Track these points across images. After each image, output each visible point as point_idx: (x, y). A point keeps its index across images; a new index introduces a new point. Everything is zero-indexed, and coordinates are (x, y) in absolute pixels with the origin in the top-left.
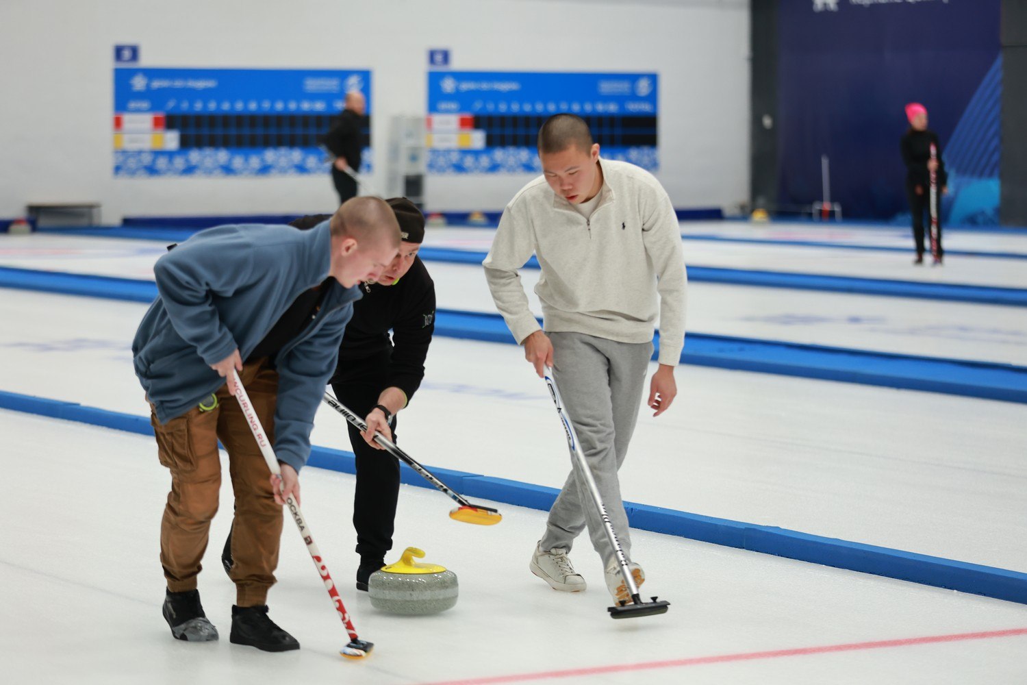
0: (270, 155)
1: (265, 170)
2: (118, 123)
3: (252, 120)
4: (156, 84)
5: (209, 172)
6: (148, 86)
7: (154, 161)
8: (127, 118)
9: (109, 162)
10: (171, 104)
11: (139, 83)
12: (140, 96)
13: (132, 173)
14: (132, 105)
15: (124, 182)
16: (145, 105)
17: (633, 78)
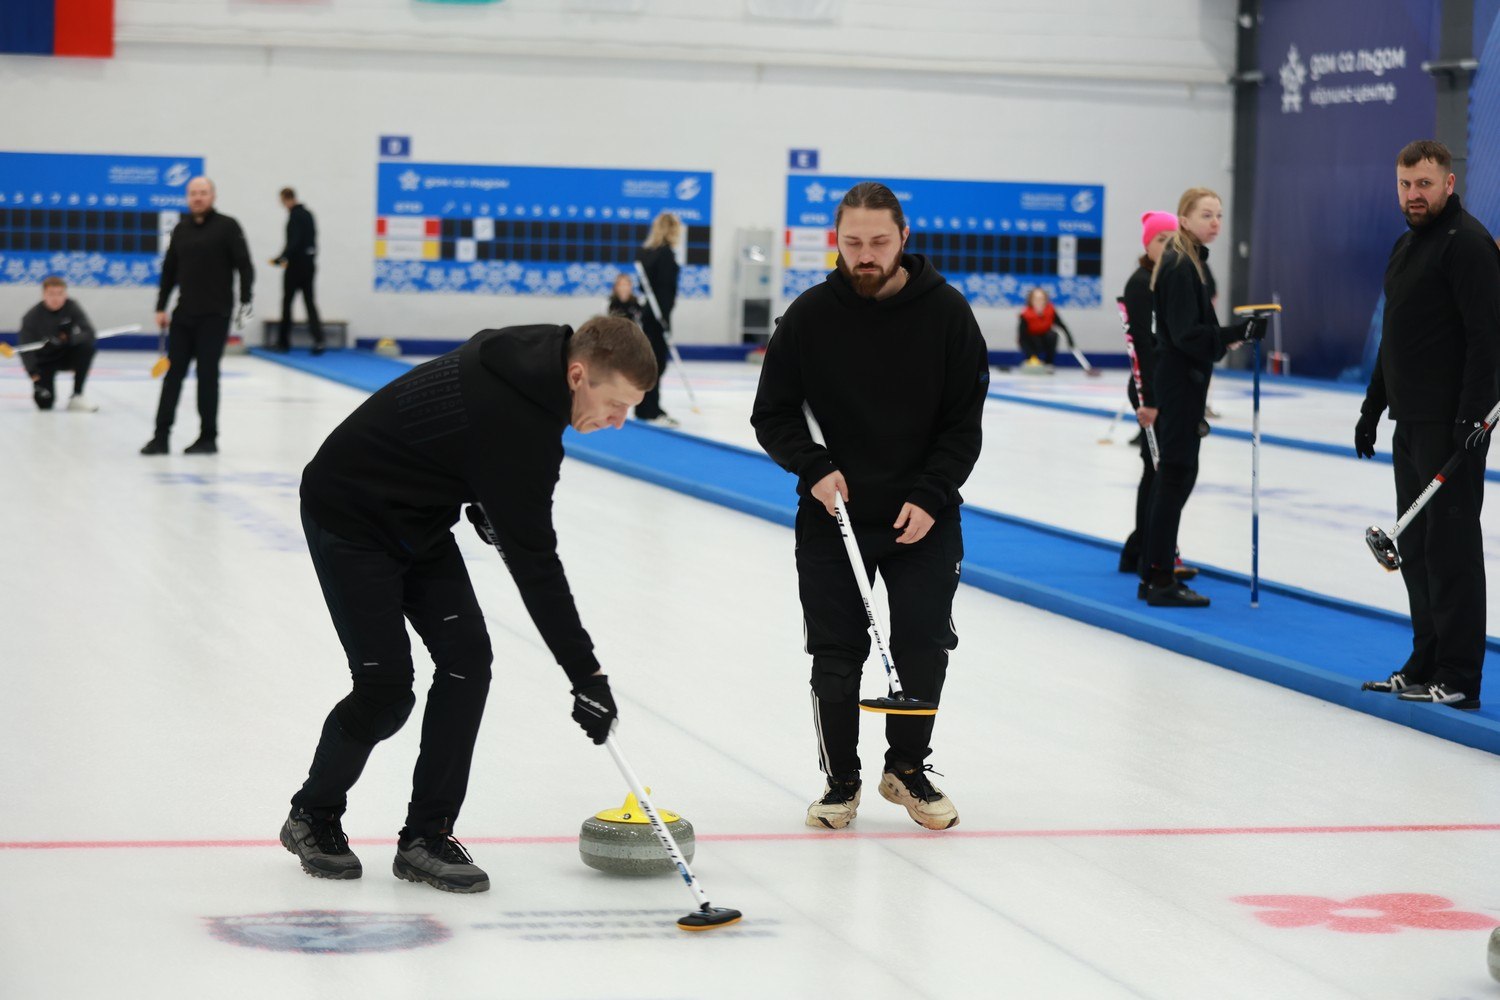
0: (575, 271)
1: (568, 288)
2: (381, 227)
3: (554, 228)
4: (430, 183)
5: (495, 289)
6: (421, 185)
7: (425, 273)
8: (393, 222)
9: (370, 274)
10: (450, 207)
11: (409, 181)
12: (410, 196)
13: (398, 287)
14: (399, 207)
15: (387, 298)
16: (416, 207)
17: (1070, 191)
